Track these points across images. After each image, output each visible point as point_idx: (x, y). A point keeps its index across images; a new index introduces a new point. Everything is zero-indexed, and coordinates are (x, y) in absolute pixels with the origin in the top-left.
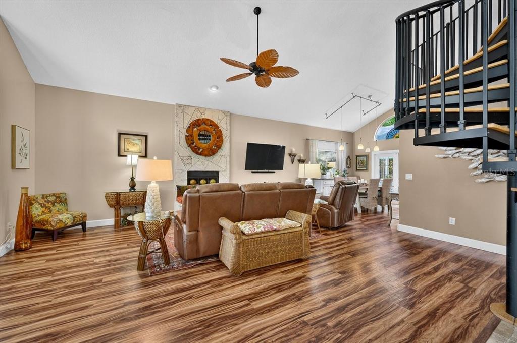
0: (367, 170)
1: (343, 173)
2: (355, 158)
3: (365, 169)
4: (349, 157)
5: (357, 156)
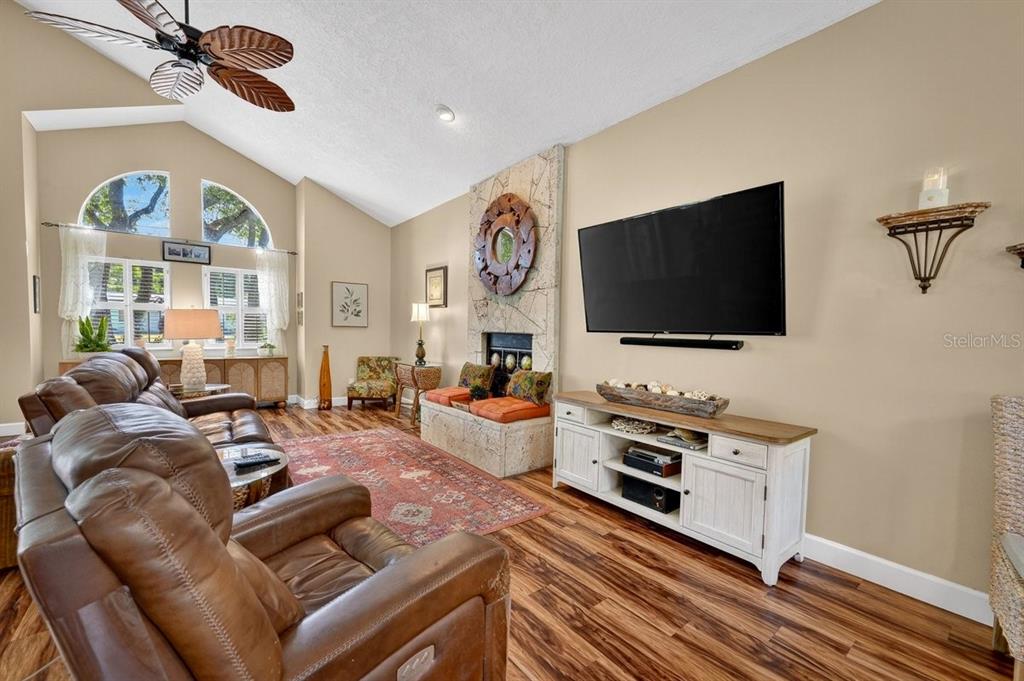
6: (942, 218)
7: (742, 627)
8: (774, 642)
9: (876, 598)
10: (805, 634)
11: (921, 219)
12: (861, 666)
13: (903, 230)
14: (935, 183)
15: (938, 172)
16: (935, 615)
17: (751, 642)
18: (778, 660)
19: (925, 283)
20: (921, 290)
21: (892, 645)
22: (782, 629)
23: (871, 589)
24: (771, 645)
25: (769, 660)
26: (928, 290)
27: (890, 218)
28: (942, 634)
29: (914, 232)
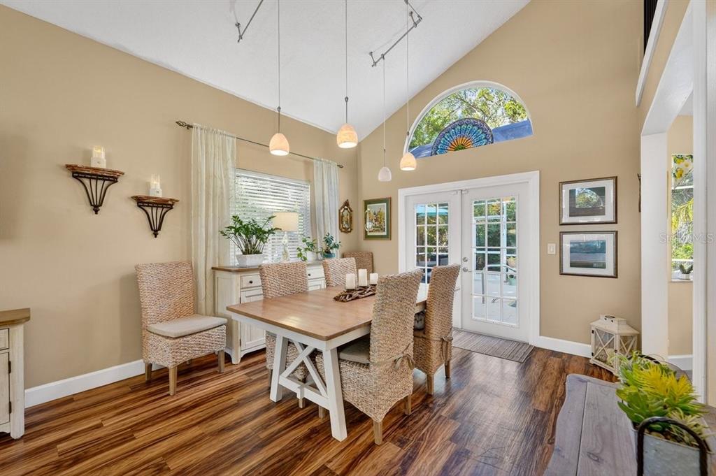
0: (388, 237)
1: (325, 246)
2: (362, 205)
3: (385, 233)
4: (347, 204)
5: (367, 203)
6: (105, 174)
7: (32, 468)
8: (62, 455)
9: (87, 398)
10: (74, 437)
11: (94, 172)
12: (115, 423)
13: (83, 175)
14: (100, 154)
15: (101, 149)
16: (117, 385)
17: (49, 467)
18: (76, 457)
19: (96, 209)
20: (94, 212)
21: (116, 407)
22: (58, 446)
23: (81, 396)
24: (63, 457)
25: (71, 462)
26: (98, 212)
27: (76, 166)
28: (128, 389)
29: (90, 178)
